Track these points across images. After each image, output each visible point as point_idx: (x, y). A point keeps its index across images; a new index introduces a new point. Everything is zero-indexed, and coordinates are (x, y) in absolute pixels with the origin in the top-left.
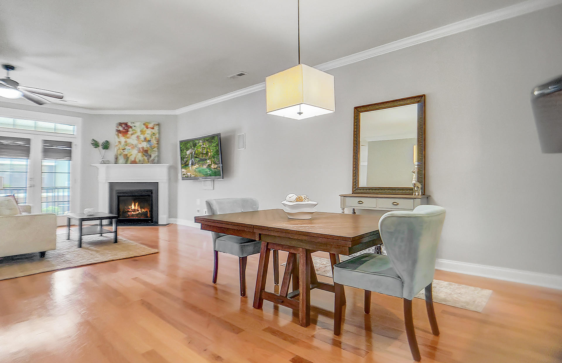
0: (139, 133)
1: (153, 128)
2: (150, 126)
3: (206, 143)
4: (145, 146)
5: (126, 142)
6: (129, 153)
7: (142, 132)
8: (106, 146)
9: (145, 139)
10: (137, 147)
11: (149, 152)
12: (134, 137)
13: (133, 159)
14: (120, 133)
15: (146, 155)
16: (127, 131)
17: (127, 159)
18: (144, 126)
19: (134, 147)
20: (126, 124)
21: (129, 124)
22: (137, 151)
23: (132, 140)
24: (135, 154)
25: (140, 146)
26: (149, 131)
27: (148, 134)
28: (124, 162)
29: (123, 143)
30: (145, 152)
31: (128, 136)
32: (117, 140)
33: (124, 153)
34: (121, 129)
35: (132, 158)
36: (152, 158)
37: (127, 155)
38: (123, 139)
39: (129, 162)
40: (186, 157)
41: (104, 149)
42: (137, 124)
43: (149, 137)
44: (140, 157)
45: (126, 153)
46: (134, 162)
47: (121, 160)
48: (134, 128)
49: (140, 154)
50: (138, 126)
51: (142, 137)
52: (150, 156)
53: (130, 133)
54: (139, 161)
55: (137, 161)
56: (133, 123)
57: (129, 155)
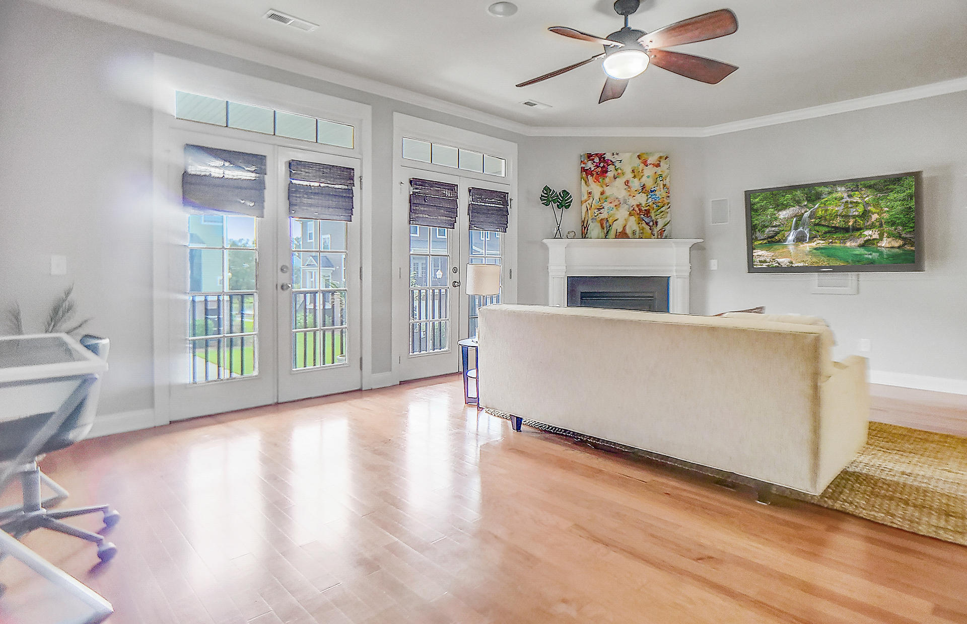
0: (629, 175)
1: (658, 165)
2: (652, 160)
3: (863, 192)
4: (643, 203)
5: (602, 193)
6: (611, 215)
7: (635, 173)
8: (565, 201)
9: (643, 187)
10: (628, 203)
11: (653, 215)
12: (620, 182)
13: (620, 230)
14: (591, 175)
15: (646, 219)
16: (605, 172)
17: (606, 229)
18: (638, 161)
19: (619, 203)
20: (601, 157)
21: (608, 156)
22: (627, 213)
23: (616, 189)
24: (622, 217)
25: (633, 202)
26: (649, 171)
27: (648, 177)
28: (602, 235)
29: (597, 195)
30: (645, 214)
31: (607, 180)
32: (585, 189)
33: (602, 216)
34: (590, 165)
35: (617, 227)
36: (659, 227)
37: (606, 220)
38: (596, 188)
39: (612, 233)
40: (775, 223)
41: (560, 208)
42: (625, 157)
43: (650, 184)
44: (632, 224)
45: (604, 215)
46: (623, 235)
47: (595, 229)
48: (617, 165)
49: (633, 219)
50: (627, 162)
51: (636, 184)
52: (656, 223)
53: (610, 174)
54: (634, 233)
55: (628, 231)
56: (617, 154)
57: (610, 220)
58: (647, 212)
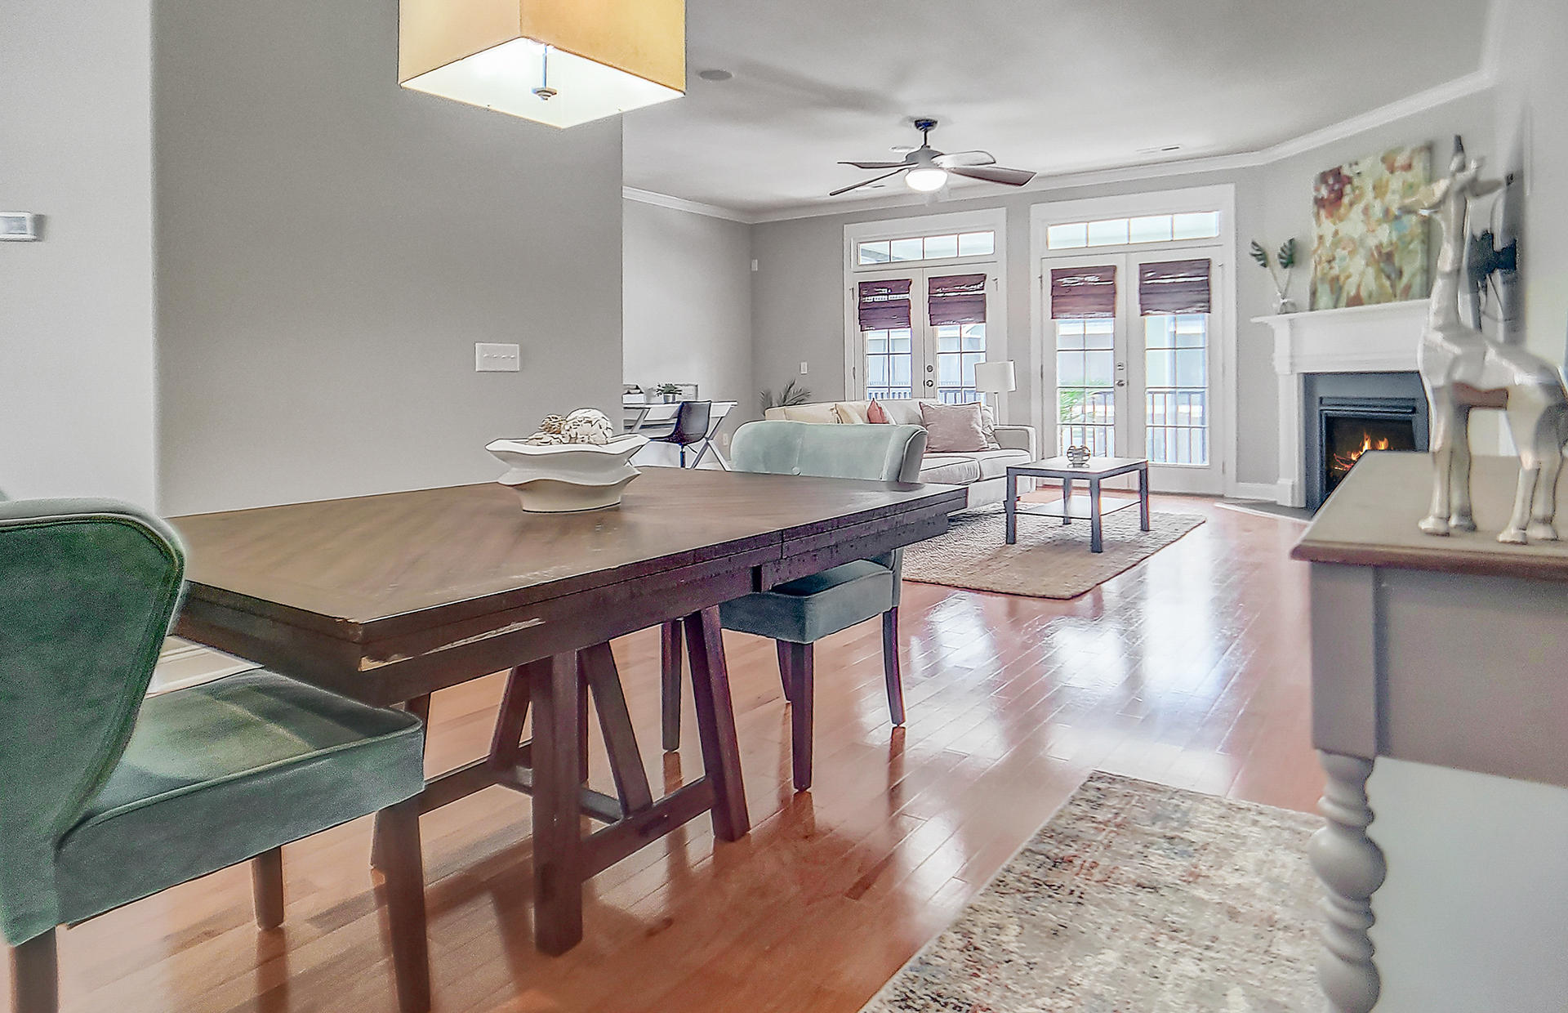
0: (1369, 197)
1: (1409, 167)
2: (1401, 160)
4: (1385, 241)
5: (1336, 233)
6: (1343, 270)
7: (1378, 189)
8: (1291, 257)
9: (1387, 212)
10: (1365, 245)
11: (1396, 259)
12: (1357, 212)
13: (1353, 293)
14: (1324, 207)
15: (1388, 269)
16: (1340, 195)
17: (1337, 291)
18: (1384, 165)
19: (1355, 246)
20: (1337, 174)
21: (1346, 170)
22: (1363, 262)
23: (1353, 224)
24: (1359, 272)
25: (1373, 241)
26: (1396, 182)
27: (1394, 192)
28: (1331, 304)
29: (1329, 240)
30: (1385, 260)
31: (1342, 211)
32: (1316, 231)
33: (1332, 273)
34: (1324, 192)
35: (1350, 289)
36: (1405, 280)
37: (1337, 278)
38: (1328, 227)
39: (1344, 299)
41: (1285, 266)
42: (1365, 165)
43: (1395, 205)
44: (1370, 279)
45: (1335, 271)
46: (1356, 301)
47: (1324, 298)
48: (1356, 181)
49: (1371, 271)
50: (1369, 168)
51: (1378, 208)
52: (1400, 273)
53: (1346, 200)
54: (1370, 296)
55: (1364, 294)
56: (1356, 164)
57: (1342, 278)
58: (1389, 257)
